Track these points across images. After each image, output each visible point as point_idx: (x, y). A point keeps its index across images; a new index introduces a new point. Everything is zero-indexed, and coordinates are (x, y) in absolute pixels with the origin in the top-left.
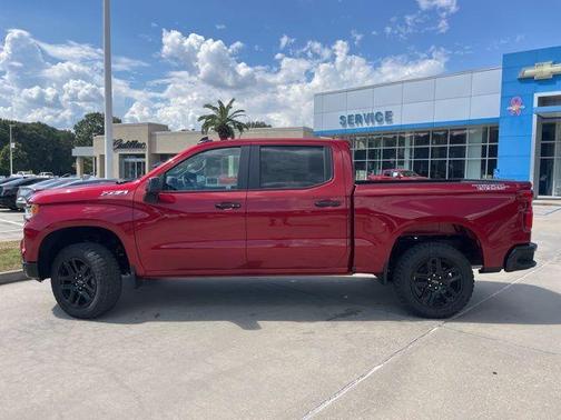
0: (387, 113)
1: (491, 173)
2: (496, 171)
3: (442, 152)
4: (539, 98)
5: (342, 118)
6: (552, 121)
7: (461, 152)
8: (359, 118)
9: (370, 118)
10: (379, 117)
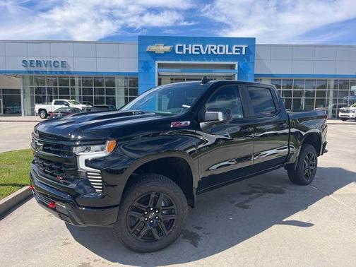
0: (62, 62)
4: (159, 64)
5: (24, 61)
7: (112, 92)
8: (39, 63)
9: (48, 64)
10: (57, 64)
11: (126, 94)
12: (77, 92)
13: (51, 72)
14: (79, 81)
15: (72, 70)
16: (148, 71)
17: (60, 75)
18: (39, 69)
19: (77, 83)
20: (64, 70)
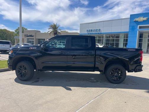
0: (99, 29)
1: (126, 46)
2: (127, 46)
3: (113, 40)
4: (139, 27)
5: (87, 30)
6: (142, 33)
7: (118, 40)
8: (91, 30)
9: (94, 30)
10: (97, 30)
11: (124, 41)
12: (104, 40)
13: (95, 33)
14: (105, 36)
15: (102, 32)
16: (134, 30)
17: (98, 34)
18: (91, 33)
19: (104, 37)
20: (99, 32)
